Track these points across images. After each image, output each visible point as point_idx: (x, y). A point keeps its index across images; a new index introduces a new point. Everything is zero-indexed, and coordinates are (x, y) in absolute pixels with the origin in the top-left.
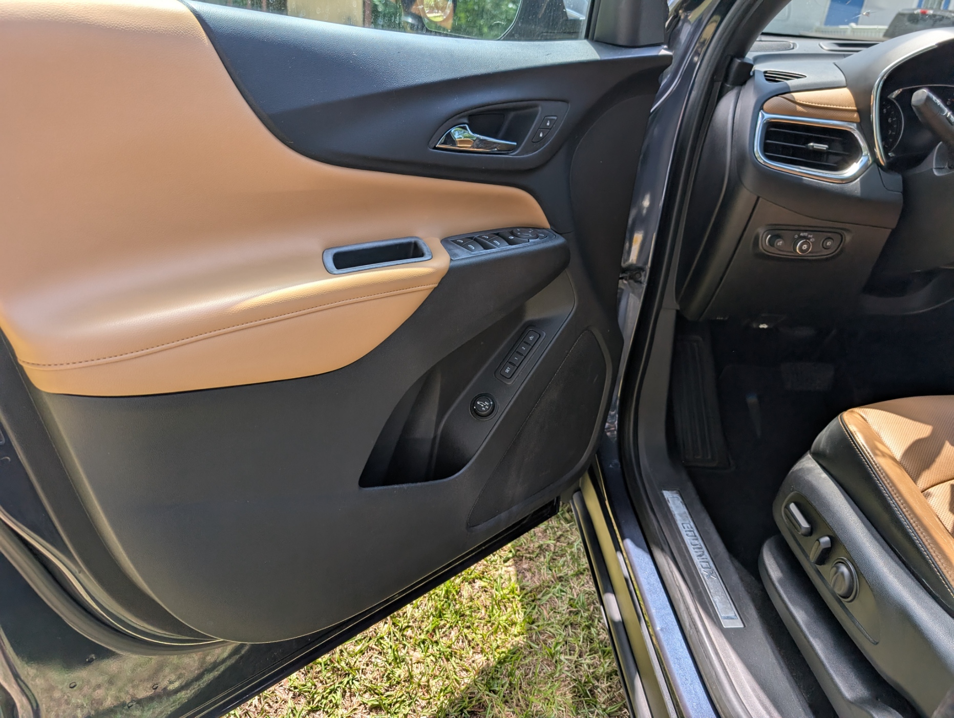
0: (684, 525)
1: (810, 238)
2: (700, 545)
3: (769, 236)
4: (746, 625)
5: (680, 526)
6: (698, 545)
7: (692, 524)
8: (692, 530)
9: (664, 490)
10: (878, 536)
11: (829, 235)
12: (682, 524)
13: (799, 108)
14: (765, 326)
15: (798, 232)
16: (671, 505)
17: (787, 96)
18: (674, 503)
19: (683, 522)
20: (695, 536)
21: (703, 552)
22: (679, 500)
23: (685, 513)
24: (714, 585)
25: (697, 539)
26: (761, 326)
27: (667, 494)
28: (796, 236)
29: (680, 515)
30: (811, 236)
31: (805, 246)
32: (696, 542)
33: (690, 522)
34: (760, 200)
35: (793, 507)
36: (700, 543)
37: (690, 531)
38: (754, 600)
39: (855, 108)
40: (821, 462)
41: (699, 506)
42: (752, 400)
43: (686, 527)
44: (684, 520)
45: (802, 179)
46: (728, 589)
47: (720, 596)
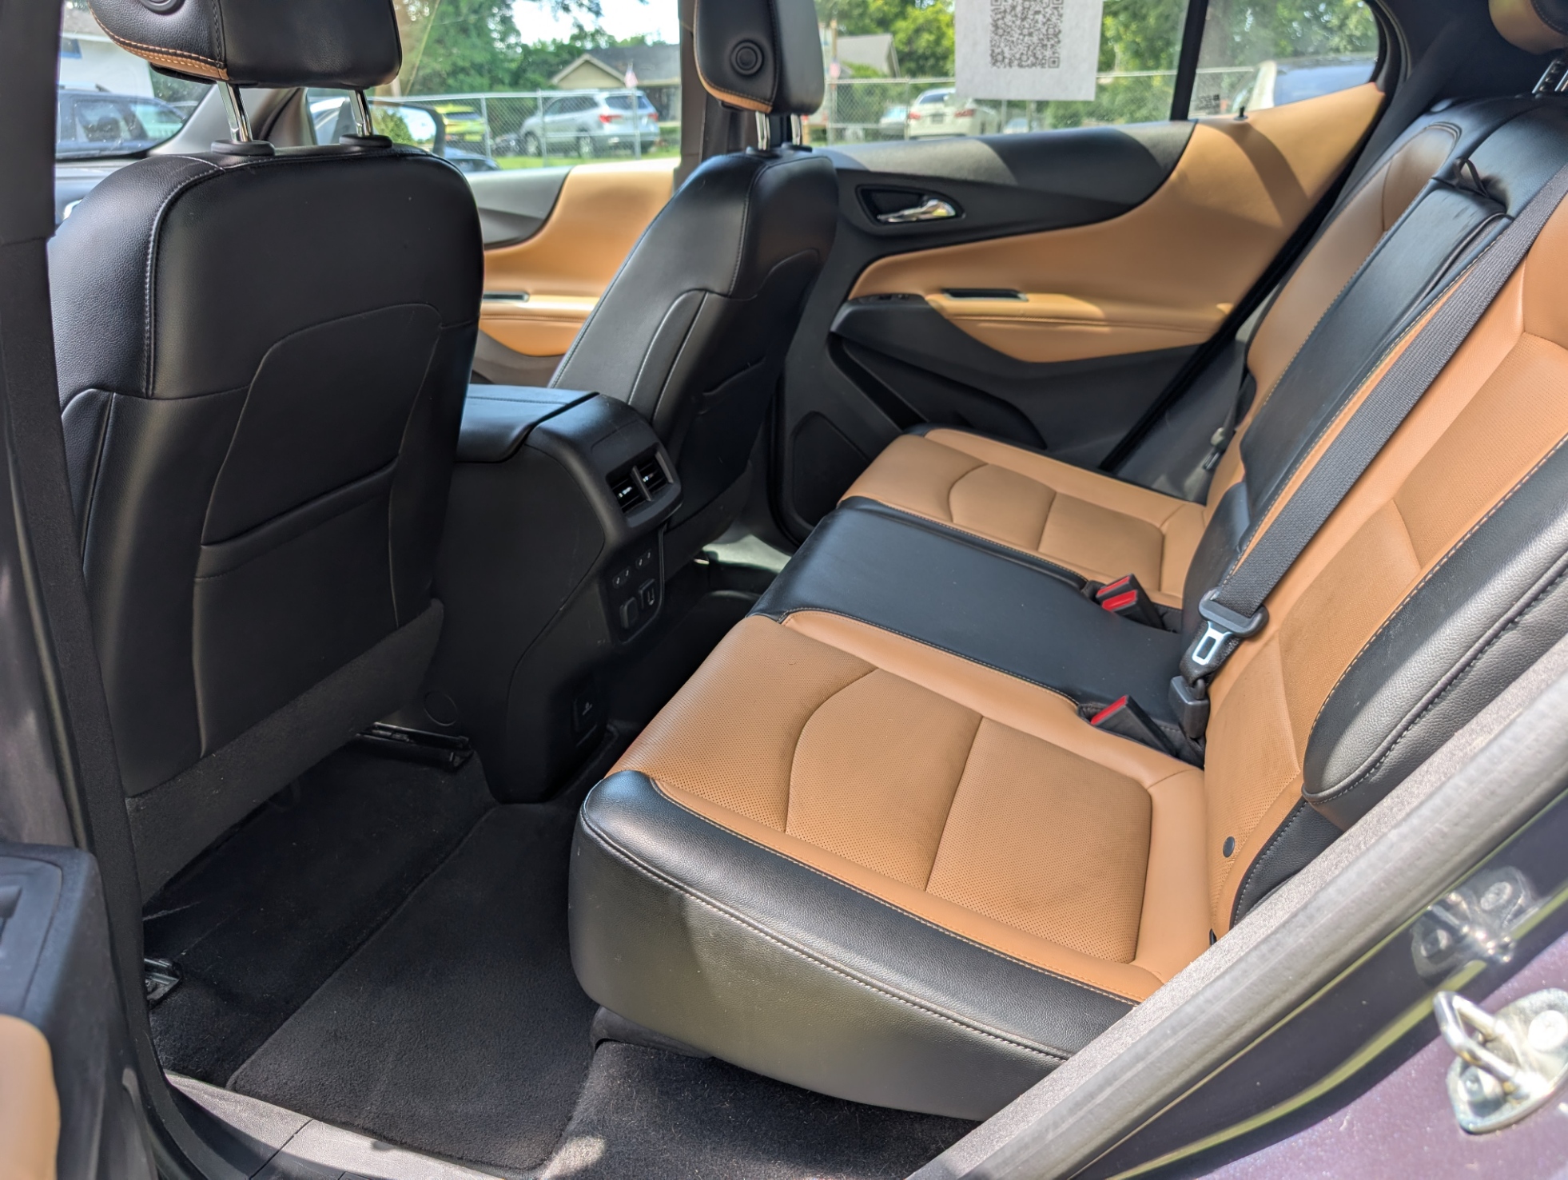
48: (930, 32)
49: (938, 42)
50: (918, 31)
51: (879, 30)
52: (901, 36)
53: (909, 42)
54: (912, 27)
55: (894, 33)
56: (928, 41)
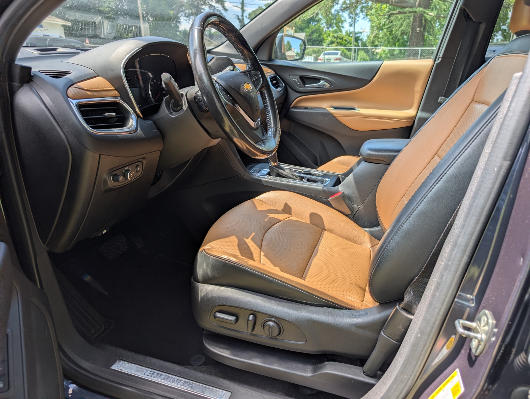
0: (147, 374)
1: (130, 169)
2: (167, 376)
3: (112, 176)
4: (231, 391)
5: (145, 377)
6: (165, 377)
7: (148, 369)
8: (152, 373)
9: (111, 366)
10: (271, 297)
11: (137, 164)
12: (144, 374)
13: (89, 93)
14: (105, 231)
15: (124, 168)
16: (125, 371)
17: (74, 86)
18: (125, 368)
19: (144, 373)
20: (159, 374)
21: (172, 378)
22: (125, 364)
23: (138, 368)
24: (197, 388)
25: (161, 375)
26: (103, 233)
27: (114, 367)
28: (124, 171)
29: (137, 371)
30: (130, 168)
31: (132, 174)
32: (163, 377)
33: (146, 370)
34: (102, 156)
35: (218, 315)
36: (165, 375)
37: (153, 374)
38: (218, 376)
39: (114, 88)
40: (213, 283)
41: (140, 357)
42: (87, 278)
43: (148, 374)
44: (142, 371)
45: (117, 136)
46: (204, 383)
47: (206, 391)
48: (317, 33)
49: (319, 36)
50: (313, 32)
51: (300, 31)
52: (308, 34)
53: (310, 35)
54: (311, 31)
55: (306, 32)
56: (316, 36)
